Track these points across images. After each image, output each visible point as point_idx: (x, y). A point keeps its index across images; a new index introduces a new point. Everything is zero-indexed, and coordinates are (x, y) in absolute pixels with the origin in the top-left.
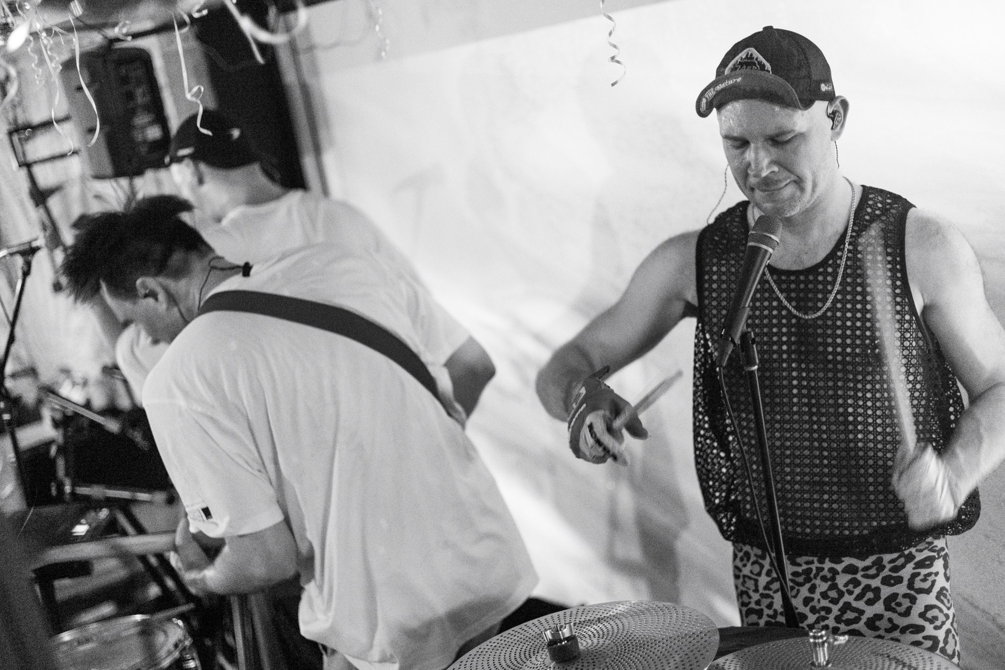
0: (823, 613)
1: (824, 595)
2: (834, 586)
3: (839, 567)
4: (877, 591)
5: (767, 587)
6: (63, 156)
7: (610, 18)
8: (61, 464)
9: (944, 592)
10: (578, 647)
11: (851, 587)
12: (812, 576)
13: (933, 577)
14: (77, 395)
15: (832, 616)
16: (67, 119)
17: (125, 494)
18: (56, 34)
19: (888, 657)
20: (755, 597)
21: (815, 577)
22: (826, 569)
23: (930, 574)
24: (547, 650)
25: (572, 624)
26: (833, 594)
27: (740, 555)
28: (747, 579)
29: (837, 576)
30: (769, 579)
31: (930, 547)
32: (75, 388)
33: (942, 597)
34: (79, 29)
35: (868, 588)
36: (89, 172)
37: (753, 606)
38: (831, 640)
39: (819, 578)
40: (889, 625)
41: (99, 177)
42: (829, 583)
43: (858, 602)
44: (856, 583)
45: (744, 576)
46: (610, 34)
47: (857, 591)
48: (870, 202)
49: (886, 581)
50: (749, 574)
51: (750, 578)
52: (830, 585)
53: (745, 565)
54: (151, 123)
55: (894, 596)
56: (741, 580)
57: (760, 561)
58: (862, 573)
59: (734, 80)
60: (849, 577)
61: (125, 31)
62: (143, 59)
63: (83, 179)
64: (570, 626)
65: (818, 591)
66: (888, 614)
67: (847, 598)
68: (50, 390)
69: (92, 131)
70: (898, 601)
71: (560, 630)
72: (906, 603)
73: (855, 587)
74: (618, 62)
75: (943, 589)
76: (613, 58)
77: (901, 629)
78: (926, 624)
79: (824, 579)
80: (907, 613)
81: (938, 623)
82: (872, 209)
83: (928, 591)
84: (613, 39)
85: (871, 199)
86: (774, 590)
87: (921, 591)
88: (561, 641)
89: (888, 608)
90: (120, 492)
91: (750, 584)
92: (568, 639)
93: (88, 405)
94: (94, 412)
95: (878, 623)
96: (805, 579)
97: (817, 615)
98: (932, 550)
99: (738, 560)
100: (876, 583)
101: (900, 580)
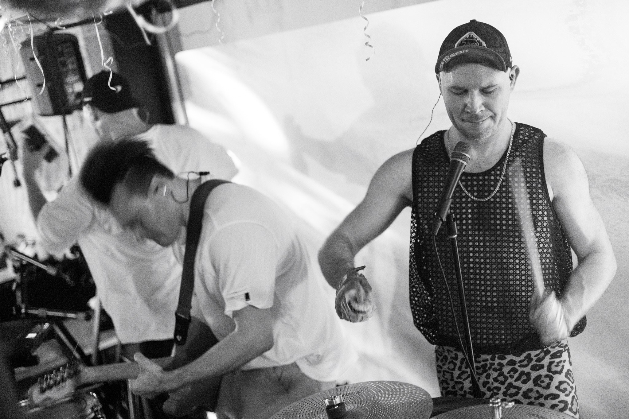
0: (495, 391)
1: (496, 380)
2: (501, 374)
3: (504, 362)
4: (528, 374)
5: (459, 377)
6: (21, 101)
7: (366, 19)
8: (19, 294)
9: (570, 372)
10: (345, 410)
11: (512, 373)
12: (487, 368)
13: (562, 364)
14: (29, 252)
15: (501, 392)
16: (24, 78)
17: (60, 314)
18: (18, 25)
19: (538, 416)
20: (452, 384)
21: (490, 369)
22: (496, 364)
23: (560, 362)
24: (326, 412)
25: (341, 395)
26: (501, 378)
27: (441, 358)
28: (445, 373)
29: (503, 368)
30: (460, 372)
31: (559, 345)
32: (28, 247)
33: (569, 376)
34: (33, 22)
35: (522, 373)
36: (37, 111)
37: (450, 389)
38: (504, 405)
39: (492, 369)
40: (537, 395)
41: (44, 115)
42: (498, 372)
43: (516, 382)
44: (515, 371)
45: (444, 371)
46: (365, 29)
47: (516, 375)
48: (522, 132)
49: (534, 368)
50: (447, 370)
51: (447, 372)
52: (499, 373)
53: (444, 365)
54: (77, 81)
55: (539, 377)
56: (442, 374)
57: (454, 361)
58: (519, 364)
59: (464, 51)
60: (510, 367)
61: (61, 23)
62: (73, 41)
63: (33, 116)
64: (340, 397)
65: (492, 377)
66: (536, 388)
67: (510, 380)
68: (12, 248)
69: (40, 85)
70: (541, 380)
71: (334, 399)
72: (547, 380)
73: (515, 373)
74: (370, 46)
75: (569, 370)
76: (366, 44)
77: (545, 397)
78: (560, 393)
79: (495, 370)
80: (548, 387)
81: (567, 392)
82: (523, 136)
83: (560, 372)
84: (367, 32)
85: (522, 130)
86: (464, 378)
87: (556, 372)
88: (334, 406)
89: (536, 384)
90: (56, 313)
91: (448, 376)
92: (338, 405)
93: (36, 258)
94: (40, 262)
95: (530, 394)
96: (483, 371)
97: (492, 392)
98: (560, 347)
99: (439, 361)
100: (527, 369)
101: (542, 367)
